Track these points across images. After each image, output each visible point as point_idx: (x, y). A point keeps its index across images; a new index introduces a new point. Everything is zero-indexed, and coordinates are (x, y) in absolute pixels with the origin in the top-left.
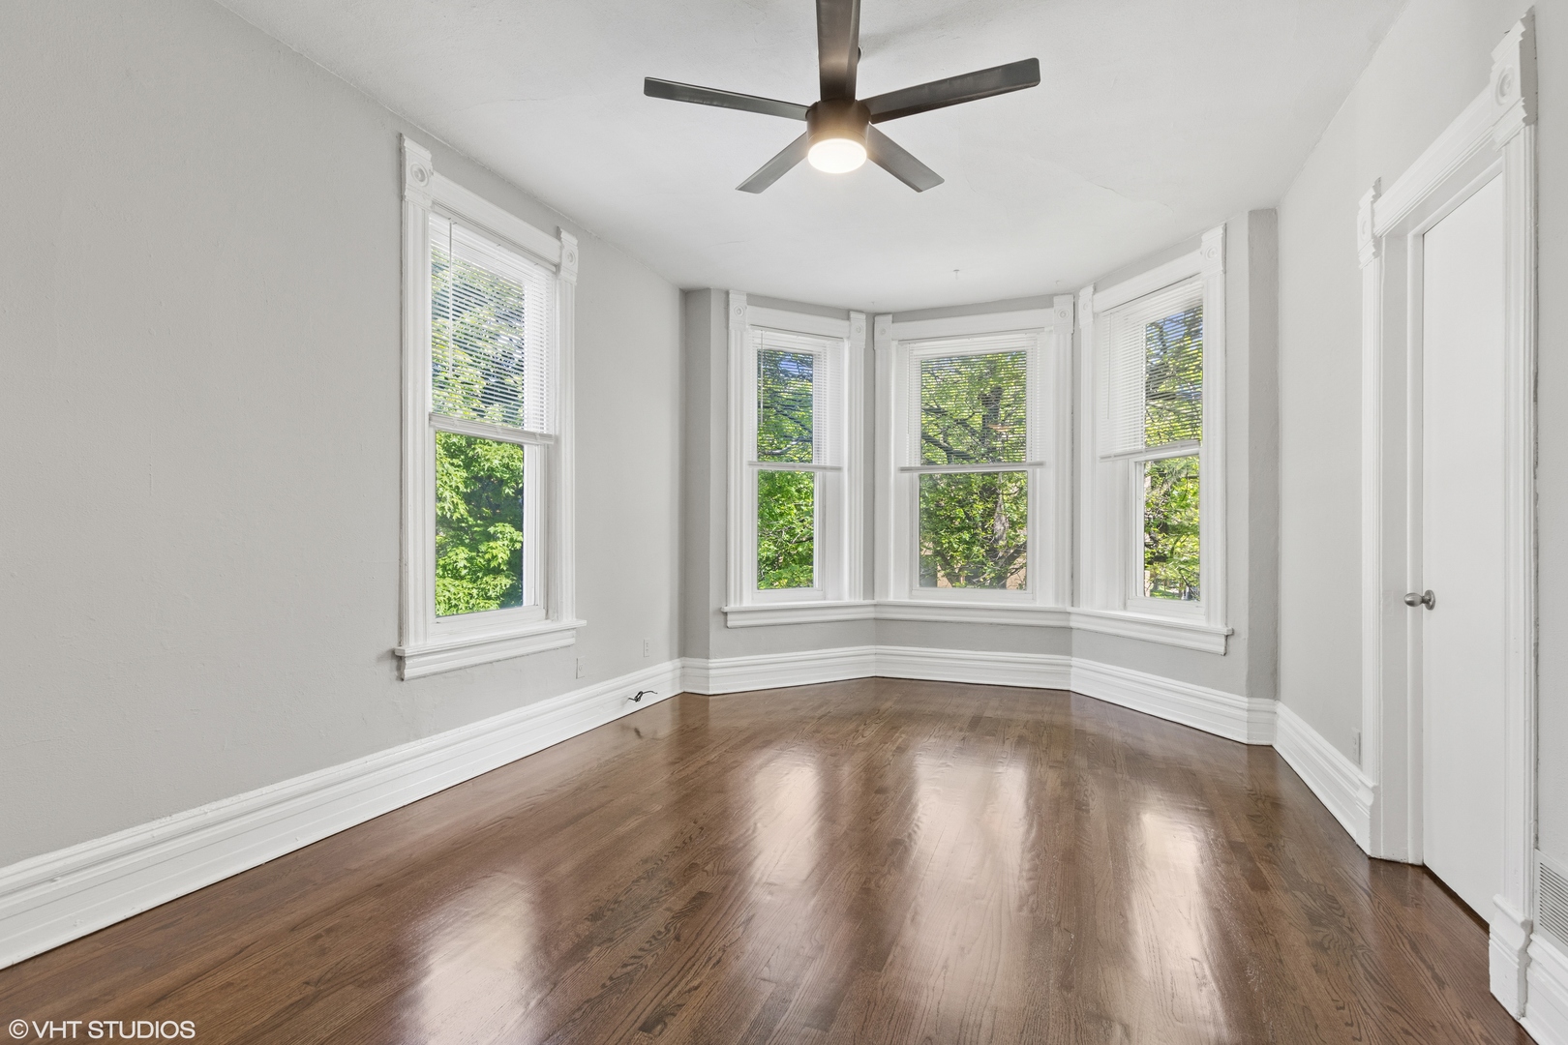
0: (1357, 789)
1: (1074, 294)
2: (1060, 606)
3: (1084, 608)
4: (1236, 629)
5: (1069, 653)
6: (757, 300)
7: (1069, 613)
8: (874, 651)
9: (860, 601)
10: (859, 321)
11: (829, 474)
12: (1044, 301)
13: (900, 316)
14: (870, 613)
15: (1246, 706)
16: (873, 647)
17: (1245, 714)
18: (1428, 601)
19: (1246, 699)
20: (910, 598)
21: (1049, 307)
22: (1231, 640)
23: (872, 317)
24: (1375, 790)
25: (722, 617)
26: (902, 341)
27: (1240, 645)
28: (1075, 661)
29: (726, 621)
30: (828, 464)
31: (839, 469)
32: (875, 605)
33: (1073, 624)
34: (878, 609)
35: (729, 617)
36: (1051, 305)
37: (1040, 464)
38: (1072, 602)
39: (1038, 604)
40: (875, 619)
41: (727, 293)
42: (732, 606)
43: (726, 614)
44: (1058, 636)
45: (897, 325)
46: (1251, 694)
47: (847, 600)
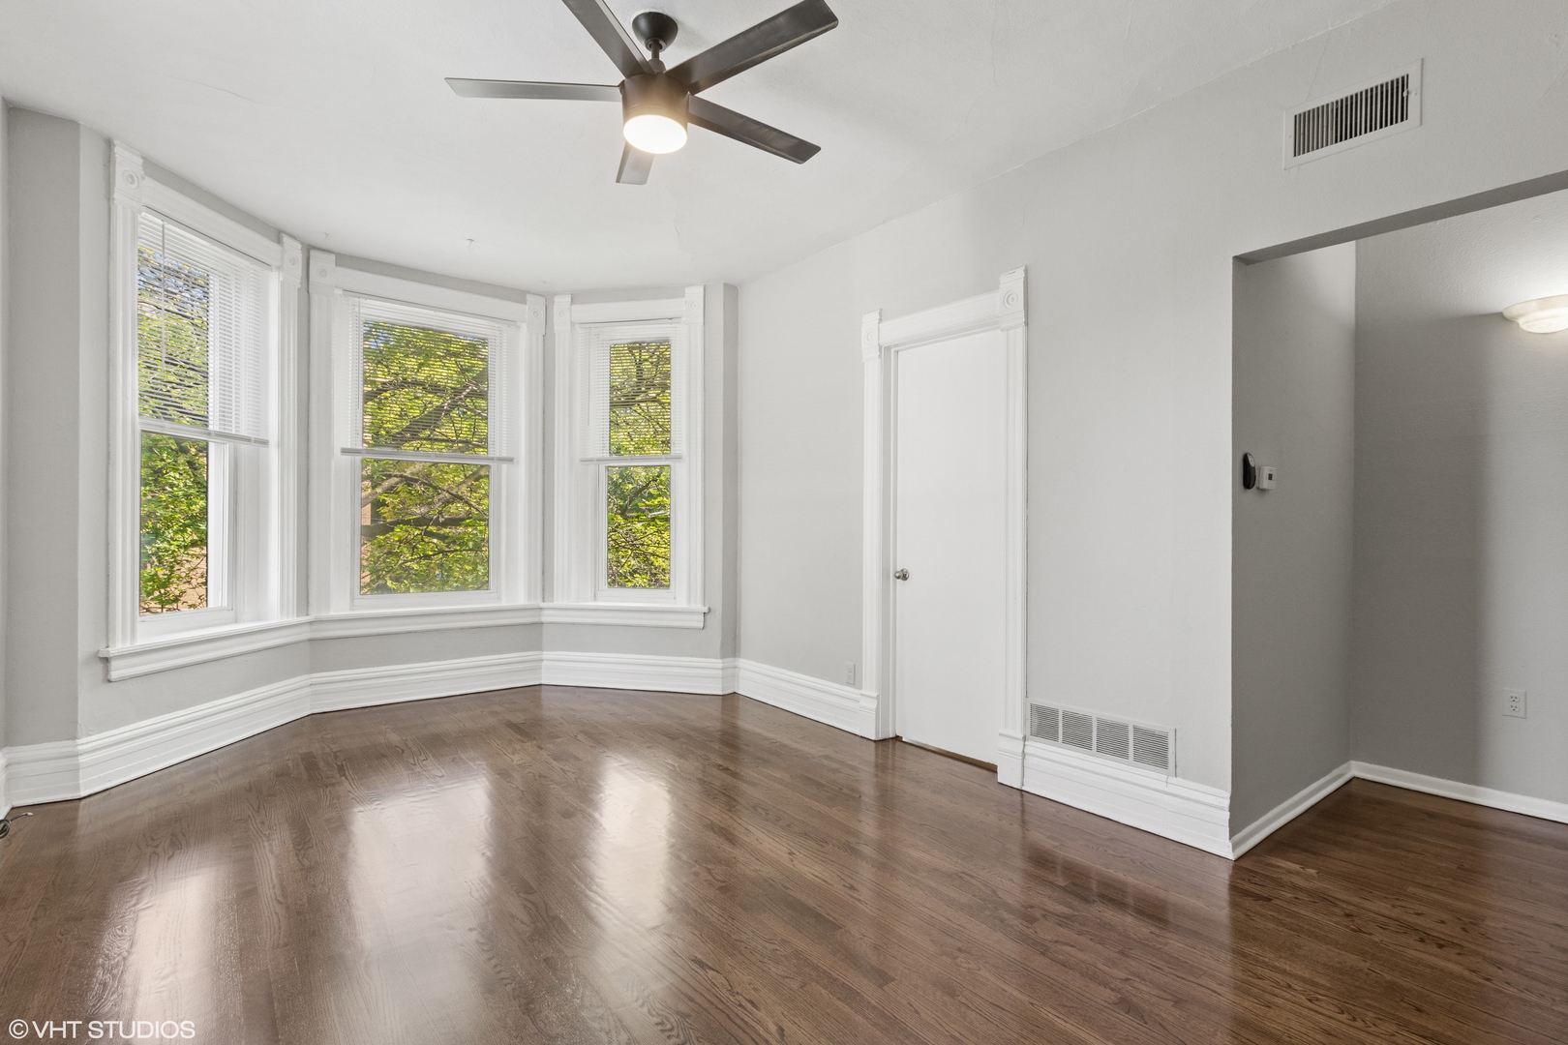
0: (858, 701)
1: (548, 297)
2: (533, 603)
3: (558, 602)
4: (712, 607)
5: (539, 647)
6: (156, 170)
7: (541, 609)
8: (309, 682)
9: (293, 619)
10: (294, 250)
11: (244, 447)
12: (518, 295)
13: (347, 260)
14: (305, 634)
15: (721, 666)
16: (307, 676)
17: (720, 672)
18: (904, 577)
19: (720, 661)
20: (351, 610)
21: (521, 303)
22: (707, 617)
23: (309, 249)
24: (877, 698)
25: (100, 666)
26: (348, 292)
27: (716, 621)
28: (546, 655)
29: (107, 671)
30: (244, 433)
31: (265, 443)
32: (311, 623)
33: (544, 619)
34: (314, 627)
35: (114, 664)
36: (524, 302)
37: (510, 460)
38: (543, 598)
39: (504, 603)
40: (309, 640)
41: (109, 144)
42: (118, 647)
43: (106, 660)
44: (529, 633)
45: (341, 270)
46: (723, 657)
47: (275, 618)
